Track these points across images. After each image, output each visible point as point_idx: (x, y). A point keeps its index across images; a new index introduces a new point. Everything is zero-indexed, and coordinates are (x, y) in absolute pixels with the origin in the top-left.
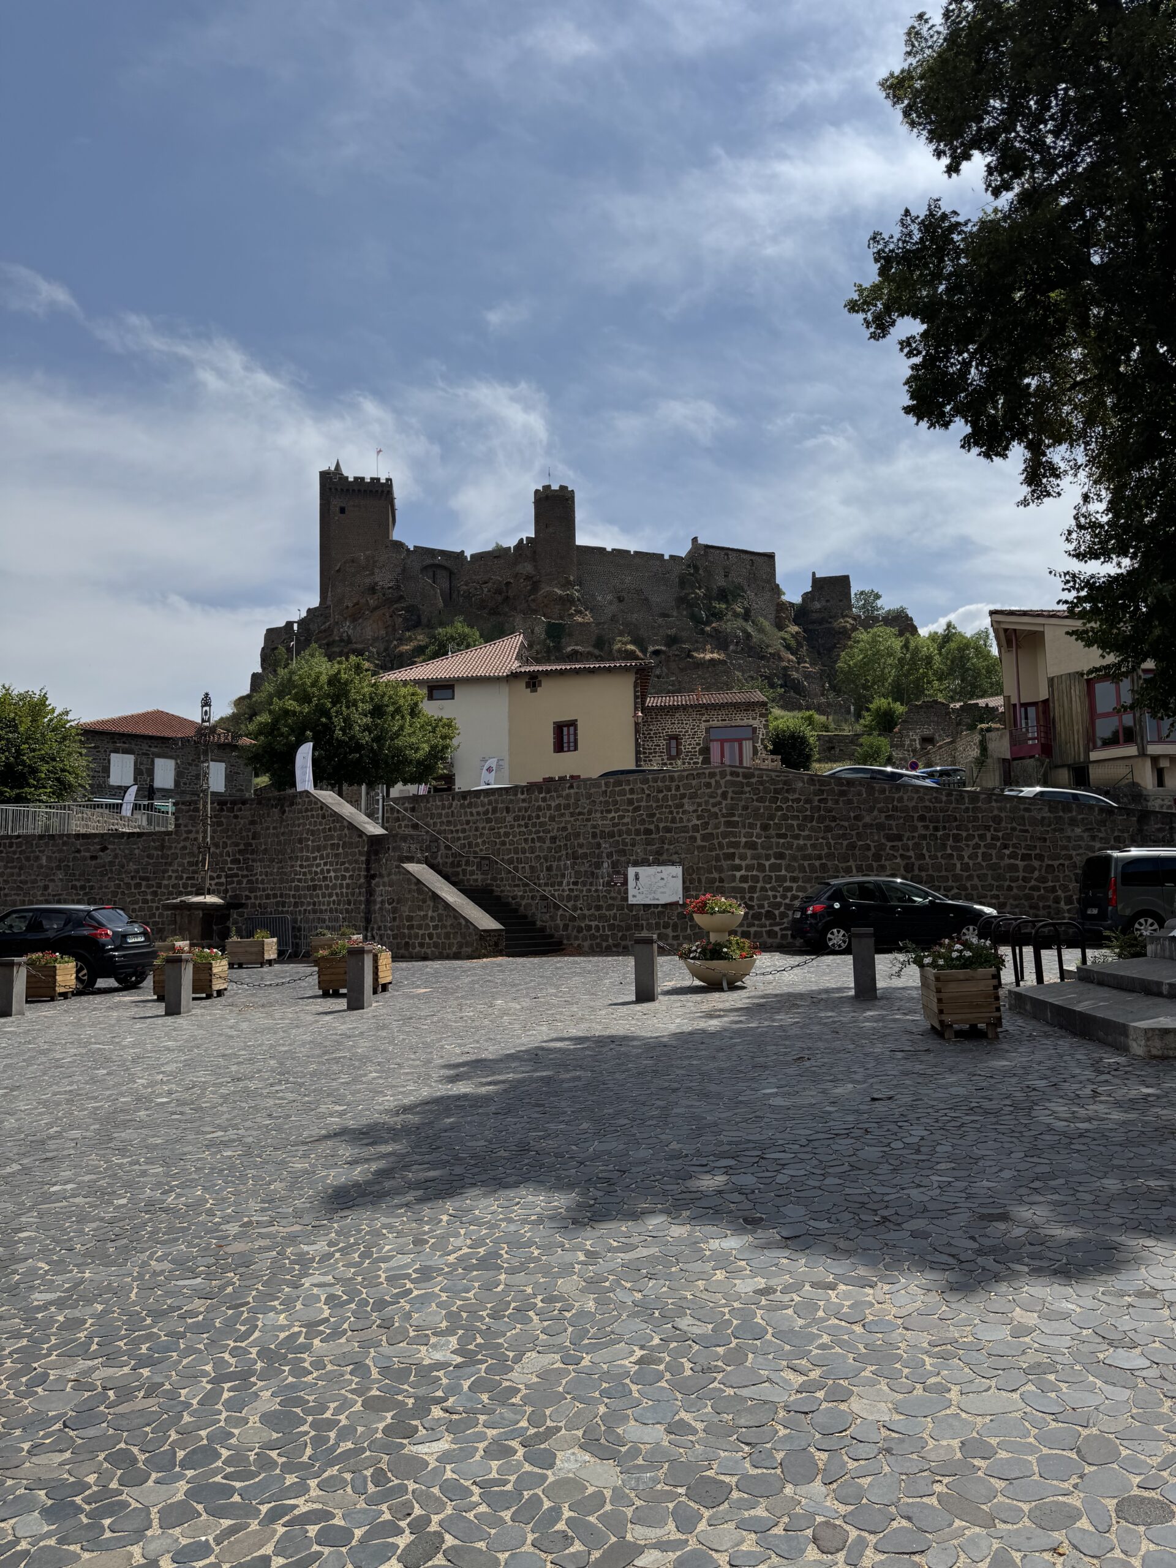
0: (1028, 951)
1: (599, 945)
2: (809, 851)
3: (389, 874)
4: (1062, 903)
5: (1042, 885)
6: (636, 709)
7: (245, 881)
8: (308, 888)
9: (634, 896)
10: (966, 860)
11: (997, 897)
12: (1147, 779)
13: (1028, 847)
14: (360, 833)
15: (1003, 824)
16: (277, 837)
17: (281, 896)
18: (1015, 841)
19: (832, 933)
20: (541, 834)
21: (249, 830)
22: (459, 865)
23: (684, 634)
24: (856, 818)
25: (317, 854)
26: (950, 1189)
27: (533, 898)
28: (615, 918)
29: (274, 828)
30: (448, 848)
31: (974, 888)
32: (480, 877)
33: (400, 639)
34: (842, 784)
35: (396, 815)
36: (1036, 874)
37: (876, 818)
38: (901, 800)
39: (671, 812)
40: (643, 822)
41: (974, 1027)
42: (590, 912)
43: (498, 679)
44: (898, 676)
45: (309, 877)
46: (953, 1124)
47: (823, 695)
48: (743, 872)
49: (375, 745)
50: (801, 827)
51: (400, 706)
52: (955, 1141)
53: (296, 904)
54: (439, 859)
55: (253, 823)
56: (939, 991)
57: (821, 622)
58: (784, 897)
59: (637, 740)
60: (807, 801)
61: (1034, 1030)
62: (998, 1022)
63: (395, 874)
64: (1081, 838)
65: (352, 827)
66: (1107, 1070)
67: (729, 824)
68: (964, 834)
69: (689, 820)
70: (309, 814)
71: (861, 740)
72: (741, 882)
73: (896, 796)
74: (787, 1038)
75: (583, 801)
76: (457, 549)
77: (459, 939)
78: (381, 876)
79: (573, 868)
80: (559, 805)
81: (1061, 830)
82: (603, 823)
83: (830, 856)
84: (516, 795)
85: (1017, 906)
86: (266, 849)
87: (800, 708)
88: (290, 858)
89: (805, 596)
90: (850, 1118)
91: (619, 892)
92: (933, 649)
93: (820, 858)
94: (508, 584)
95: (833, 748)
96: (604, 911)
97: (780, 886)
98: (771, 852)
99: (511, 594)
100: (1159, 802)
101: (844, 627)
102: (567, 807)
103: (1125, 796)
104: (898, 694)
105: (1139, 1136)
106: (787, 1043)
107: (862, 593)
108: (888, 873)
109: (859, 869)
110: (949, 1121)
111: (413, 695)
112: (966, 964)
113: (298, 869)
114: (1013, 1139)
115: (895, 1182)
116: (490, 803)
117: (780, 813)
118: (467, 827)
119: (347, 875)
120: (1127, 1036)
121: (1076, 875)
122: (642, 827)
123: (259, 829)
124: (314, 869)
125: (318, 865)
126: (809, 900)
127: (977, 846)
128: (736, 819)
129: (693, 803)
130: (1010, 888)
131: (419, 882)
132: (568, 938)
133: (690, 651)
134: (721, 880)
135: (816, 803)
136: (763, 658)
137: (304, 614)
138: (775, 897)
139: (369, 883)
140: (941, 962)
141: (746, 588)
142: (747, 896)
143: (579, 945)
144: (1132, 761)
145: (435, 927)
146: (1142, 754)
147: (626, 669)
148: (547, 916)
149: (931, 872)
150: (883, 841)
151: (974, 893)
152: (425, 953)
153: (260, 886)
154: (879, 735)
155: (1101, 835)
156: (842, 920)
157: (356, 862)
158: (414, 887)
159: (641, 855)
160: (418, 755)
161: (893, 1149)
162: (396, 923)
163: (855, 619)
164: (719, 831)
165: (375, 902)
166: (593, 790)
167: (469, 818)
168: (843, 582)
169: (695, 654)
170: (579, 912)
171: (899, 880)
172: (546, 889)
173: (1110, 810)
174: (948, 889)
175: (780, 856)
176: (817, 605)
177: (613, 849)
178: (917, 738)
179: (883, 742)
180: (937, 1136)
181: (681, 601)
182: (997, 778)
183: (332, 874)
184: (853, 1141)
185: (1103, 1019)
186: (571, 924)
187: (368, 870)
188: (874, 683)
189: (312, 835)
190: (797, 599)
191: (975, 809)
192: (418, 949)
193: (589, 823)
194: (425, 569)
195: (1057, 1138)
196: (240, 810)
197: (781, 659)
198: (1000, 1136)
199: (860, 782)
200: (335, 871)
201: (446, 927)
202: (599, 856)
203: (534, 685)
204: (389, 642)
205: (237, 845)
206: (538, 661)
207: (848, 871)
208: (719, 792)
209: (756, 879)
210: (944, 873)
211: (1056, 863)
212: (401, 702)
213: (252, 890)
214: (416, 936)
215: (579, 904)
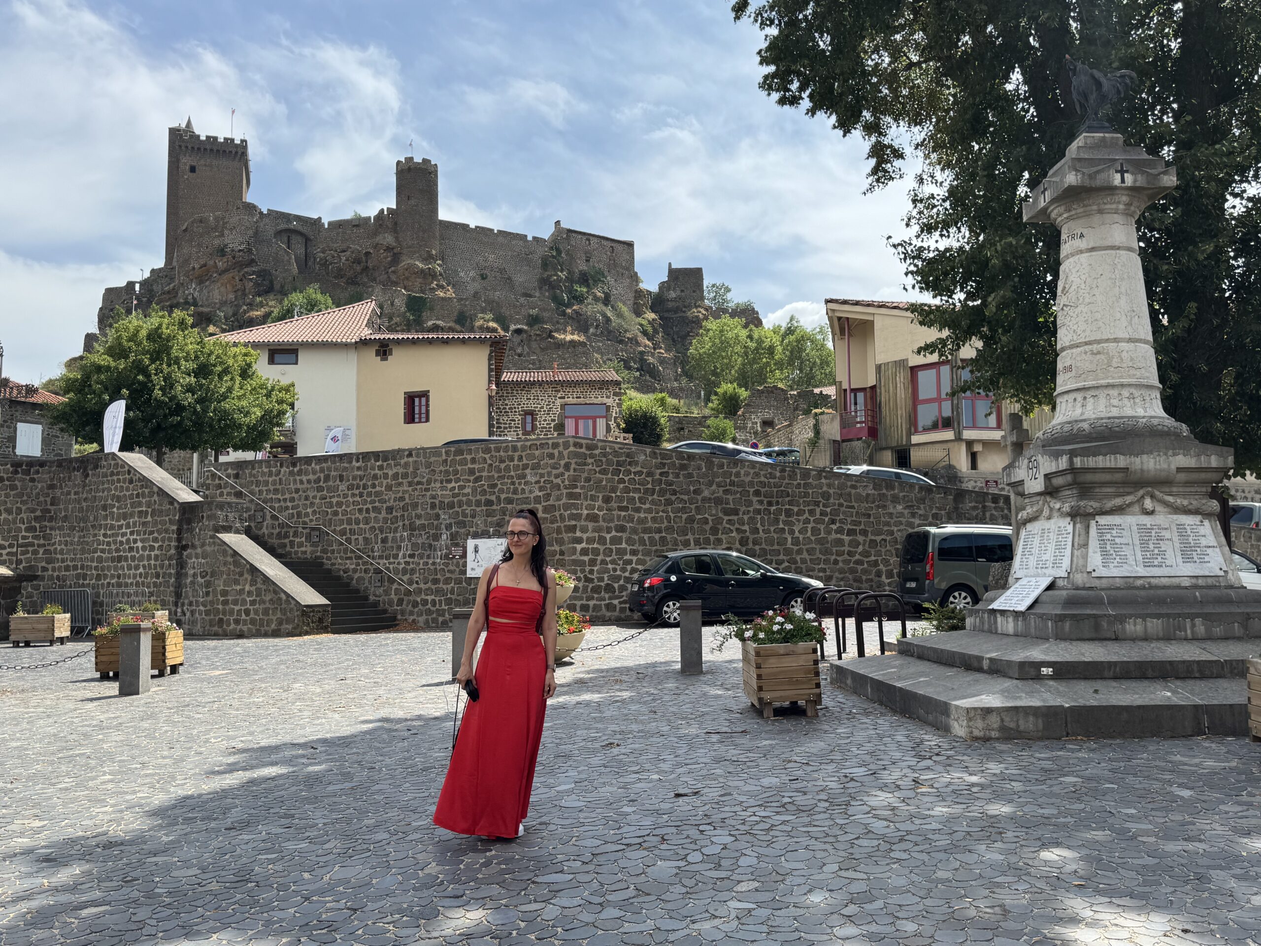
0: (851, 623)
1: (435, 620)
2: (650, 524)
3: (203, 545)
4: (884, 577)
5: (866, 560)
6: (490, 382)
7: (41, 551)
8: (113, 559)
9: (473, 569)
10: (797, 534)
11: (824, 570)
12: (962, 463)
13: (855, 523)
14: (172, 500)
15: (832, 500)
16: (79, 502)
17: (82, 567)
18: (842, 517)
19: (668, 606)
20: (377, 504)
21: (48, 495)
22: (286, 536)
23: (546, 315)
24: (695, 492)
25: (122, 522)
26: (750, 920)
27: (366, 571)
28: (452, 592)
29: (76, 493)
30: (274, 518)
31: (804, 561)
32: (309, 549)
33: (250, 304)
34: (683, 458)
35: (217, 481)
36: (861, 548)
37: (714, 493)
38: (738, 475)
39: (513, 483)
40: (484, 493)
41: (794, 704)
42: (427, 586)
43: (345, 346)
44: (743, 365)
45: (113, 547)
46: (762, 826)
47: (676, 380)
48: (584, 545)
49: (198, 408)
50: (642, 500)
51: (228, 367)
52: (760, 850)
53: (98, 577)
54: (264, 530)
55: (52, 487)
56: (758, 667)
57: (676, 310)
58: (624, 570)
59: (490, 413)
60: (649, 474)
61: (854, 706)
62: (818, 699)
63: (210, 545)
64: (901, 515)
65: (162, 493)
66: (928, 755)
67: (571, 496)
68: (796, 509)
69: (531, 492)
70: (115, 478)
71: (709, 422)
72: (581, 554)
73: (734, 471)
74: (602, 720)
75: (422, 470)
76: (315, 216)
77: (279, 615)
78: (194, 547)
79: (410, 540)
80: (397, 473)
81: (884, 507)
82: (442, 493)
83: (669, 529)
84: (351, 462)
85: (842, 579)
86: (66, 516)
87: (654, 391)
88: (93, 526)
89: (662, 285)
90: (647, 821)
91: (457, 565)
92: (776, 340)
93: (659, 531)
94: (367, 254)
95: (683, 429)
96: (441, 585)
97: (620, 559)
98: (612, 525)
99: (370, 265)
100: (972, 483)
101: (697, 317)
102: (405, 476)
103: (942, 477)
104: (743, 380)
105: (964, 838)
106: (599, 726)
107: (713, 286)
108: (724, 546)
109: (697, 543)
110: (757, 823)
111: (246, 355)
112: (787, 637)
113: (101, 538)
114: (828, 846)
115: (684, 912)
116: (322, 470)
117: (622, 486)
118: (296, 496)
119: (156, 545)
120: (948, 716)
121: (897, 549)
122: (483, 498)
123: (59, 494)
124: (119, 538)
125: (124, 535)
126: (647, 573)
127: (807, 521)
128: (578, 490)
129: (536, 474)
130: (836, 562)
131: (235, 553)
132: (403, 613)
133: (551, 331)
134: (562, 553)
135: (658, 477)
136: (621, 342)
137: (147, 275)
138: (615, 570)
139: (180, 555)
140: (762, 635)
141: (606, 273)
142: (587, 569)
143: (414, 621)
144: (949, 445)
145: (253, 603)
146: (959, 438)
147: (481, 341)
148: (381, 590)
149: (764, 546)
150: (720, 515)
151: (803, 566)
152: (241, 630)
153: (59, 556)
154: (725, 418)
155: (921, 512)
156: (677, 592)
157: (166, 531)
158: (230, 559)
159: (482, 527)
160: (248, 420)
161: (690, 863)
162: (210, 598)
163: (707, 310)
164: (561, 502)
165: (186, 574)
166: (432, 459)
167: (299, 486)
168: (695, 275)
169: (556, 335)
170: (415, 585)
171: (735, 554)
172: (381, 562)
173: (928, 489)
174: (779, 563)
175: (621, 529)
176: (673, 294)
177: (453, 521)
178: (759, 421)
179: (728, 424)
180: (741, 845)
181: (544, 282)
182: (828, 457)
183: (140, 544)
184: (646, 853)
185: (924, 697)
186: (406, 598)
187: (179, 540)
188: (722, 370)
189: (118, 501)
190: (654, 288)
191: (806, 485)
192: (233, 626)
193: (428, 494)
194: (279, 233)
195: (875, 843)
196: (38, 472)
197: (638, 344)
198: (813, 841)
199: (701, 457)
200: (142, 541)
201: (264, 602)
202: (438, 528)
203: (385, 353)
204: (238, 306)
205: (33, 511)
206: (391, 330)
207: (686, 544)
208: (562, 463)
209: (596, 552)
210: (776, 547)
211: (878, 538)
212: (231, 362)
213: (49, 561)
214: (232, 612)
215: (415, 577)
